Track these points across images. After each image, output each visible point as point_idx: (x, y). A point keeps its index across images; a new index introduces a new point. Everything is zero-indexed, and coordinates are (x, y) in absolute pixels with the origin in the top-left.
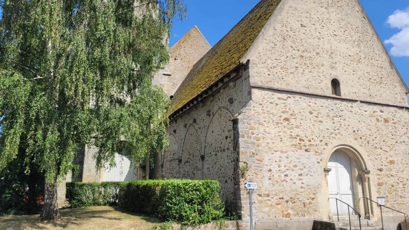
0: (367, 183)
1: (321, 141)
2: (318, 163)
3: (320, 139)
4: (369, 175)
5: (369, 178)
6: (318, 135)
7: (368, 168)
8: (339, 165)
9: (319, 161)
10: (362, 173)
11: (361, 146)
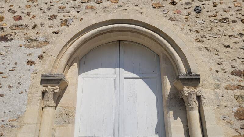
0: (194, 114)
1: (52, 17)
2: (30, 63)
3: (50, 13)
4: (199, 89)
5: (199, 98)
6: (45, 7)
7: (193, 68)
8: (125, 73)
9: (34, 58)
10: (179, 85)
11: (172, 20)
